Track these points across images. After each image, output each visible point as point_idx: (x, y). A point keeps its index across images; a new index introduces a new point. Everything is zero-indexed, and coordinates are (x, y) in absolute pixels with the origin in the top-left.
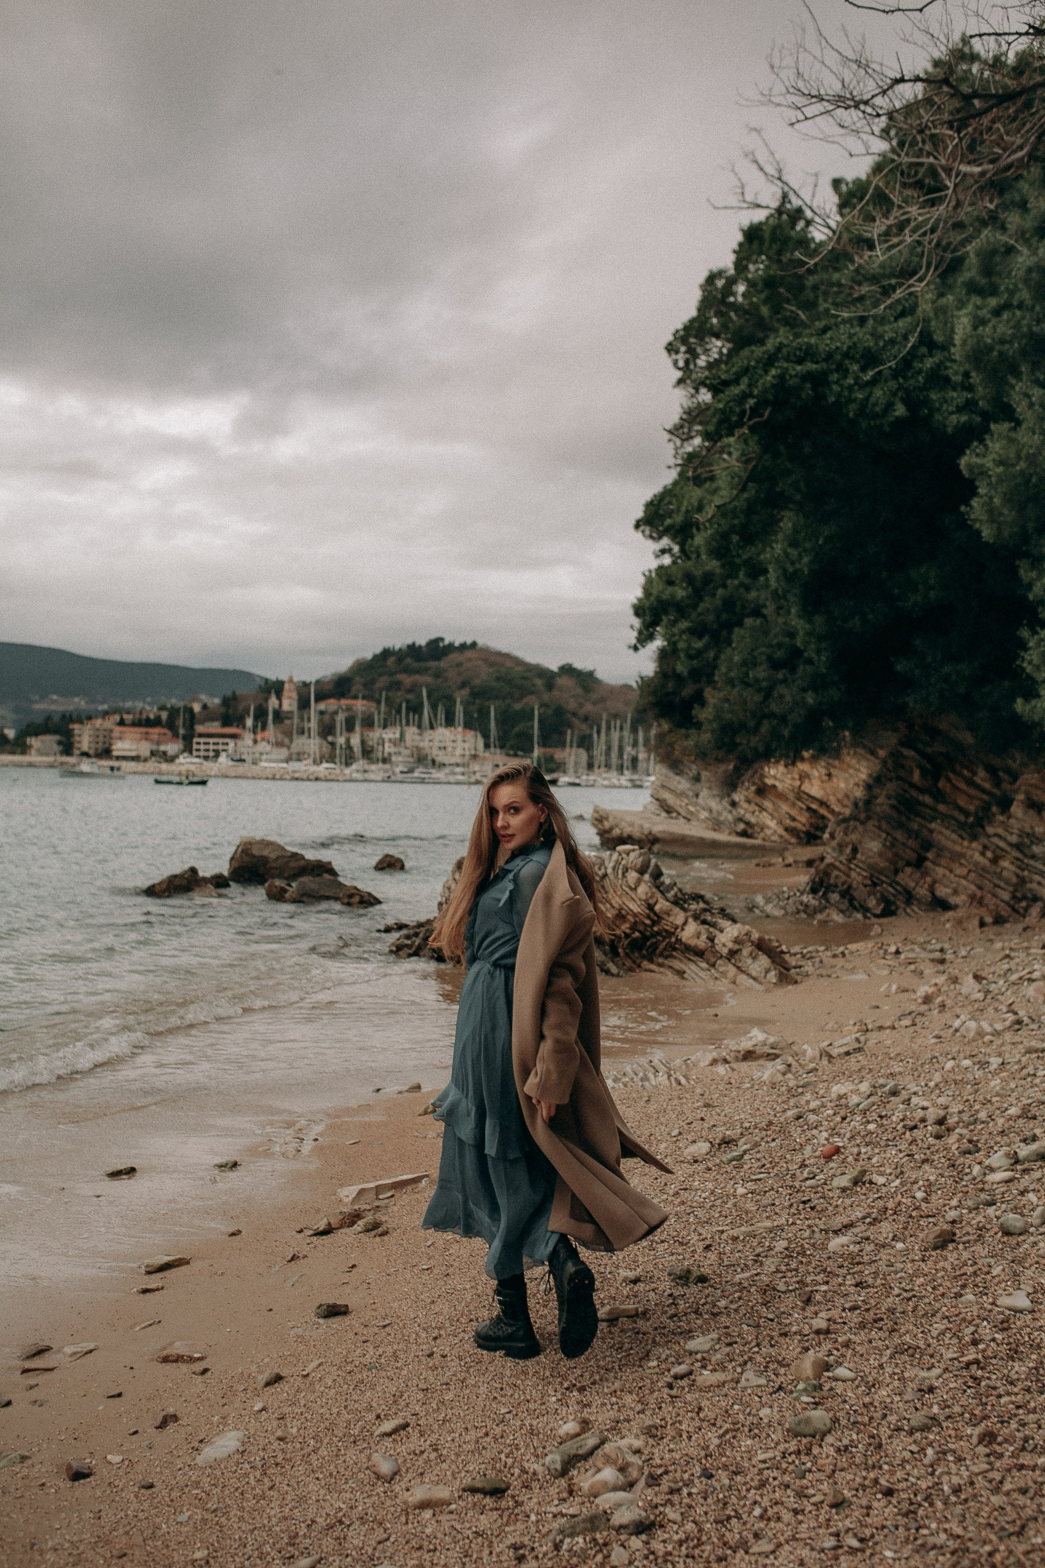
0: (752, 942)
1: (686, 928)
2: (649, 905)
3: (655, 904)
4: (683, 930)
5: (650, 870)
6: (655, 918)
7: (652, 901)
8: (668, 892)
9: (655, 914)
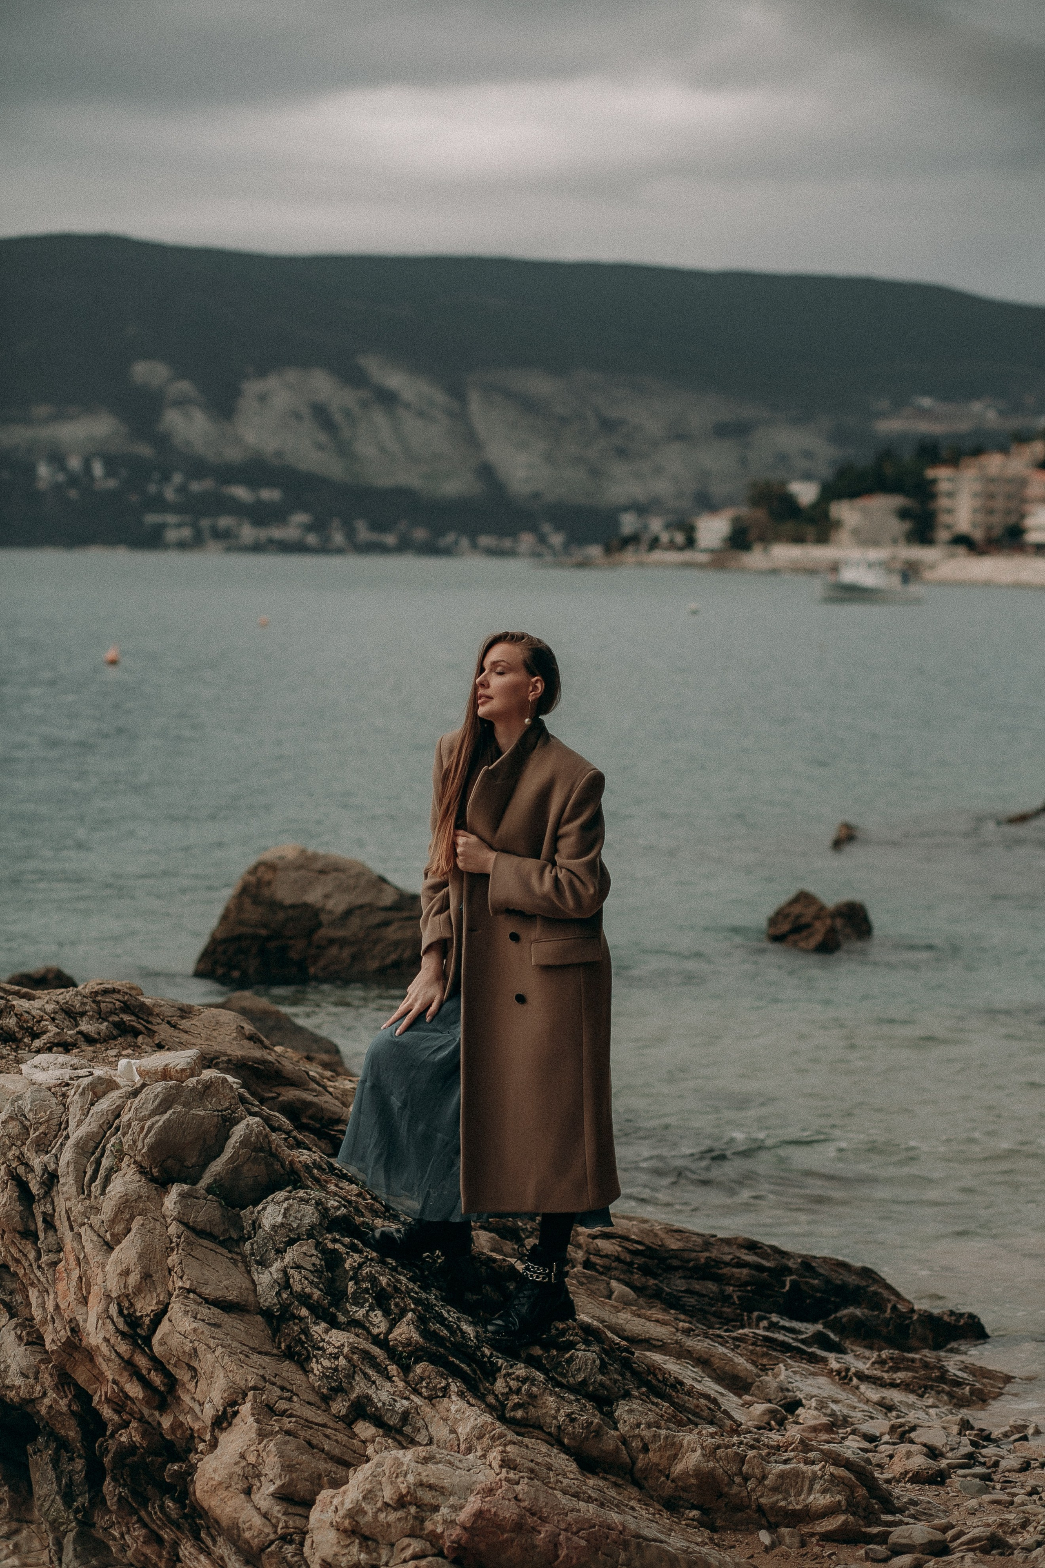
0: (434, 1538)
1: (223, 1438)
2: (133, 1321)
3: (158, 1318)
4: (214, 1445)
5: (217, 1166)
6: (157, 1379)
7: (145, 1306)
8: (263, 1264)
9: (158, 1364)
